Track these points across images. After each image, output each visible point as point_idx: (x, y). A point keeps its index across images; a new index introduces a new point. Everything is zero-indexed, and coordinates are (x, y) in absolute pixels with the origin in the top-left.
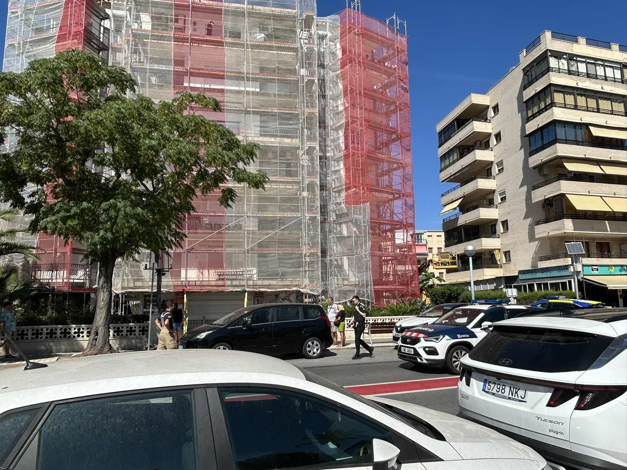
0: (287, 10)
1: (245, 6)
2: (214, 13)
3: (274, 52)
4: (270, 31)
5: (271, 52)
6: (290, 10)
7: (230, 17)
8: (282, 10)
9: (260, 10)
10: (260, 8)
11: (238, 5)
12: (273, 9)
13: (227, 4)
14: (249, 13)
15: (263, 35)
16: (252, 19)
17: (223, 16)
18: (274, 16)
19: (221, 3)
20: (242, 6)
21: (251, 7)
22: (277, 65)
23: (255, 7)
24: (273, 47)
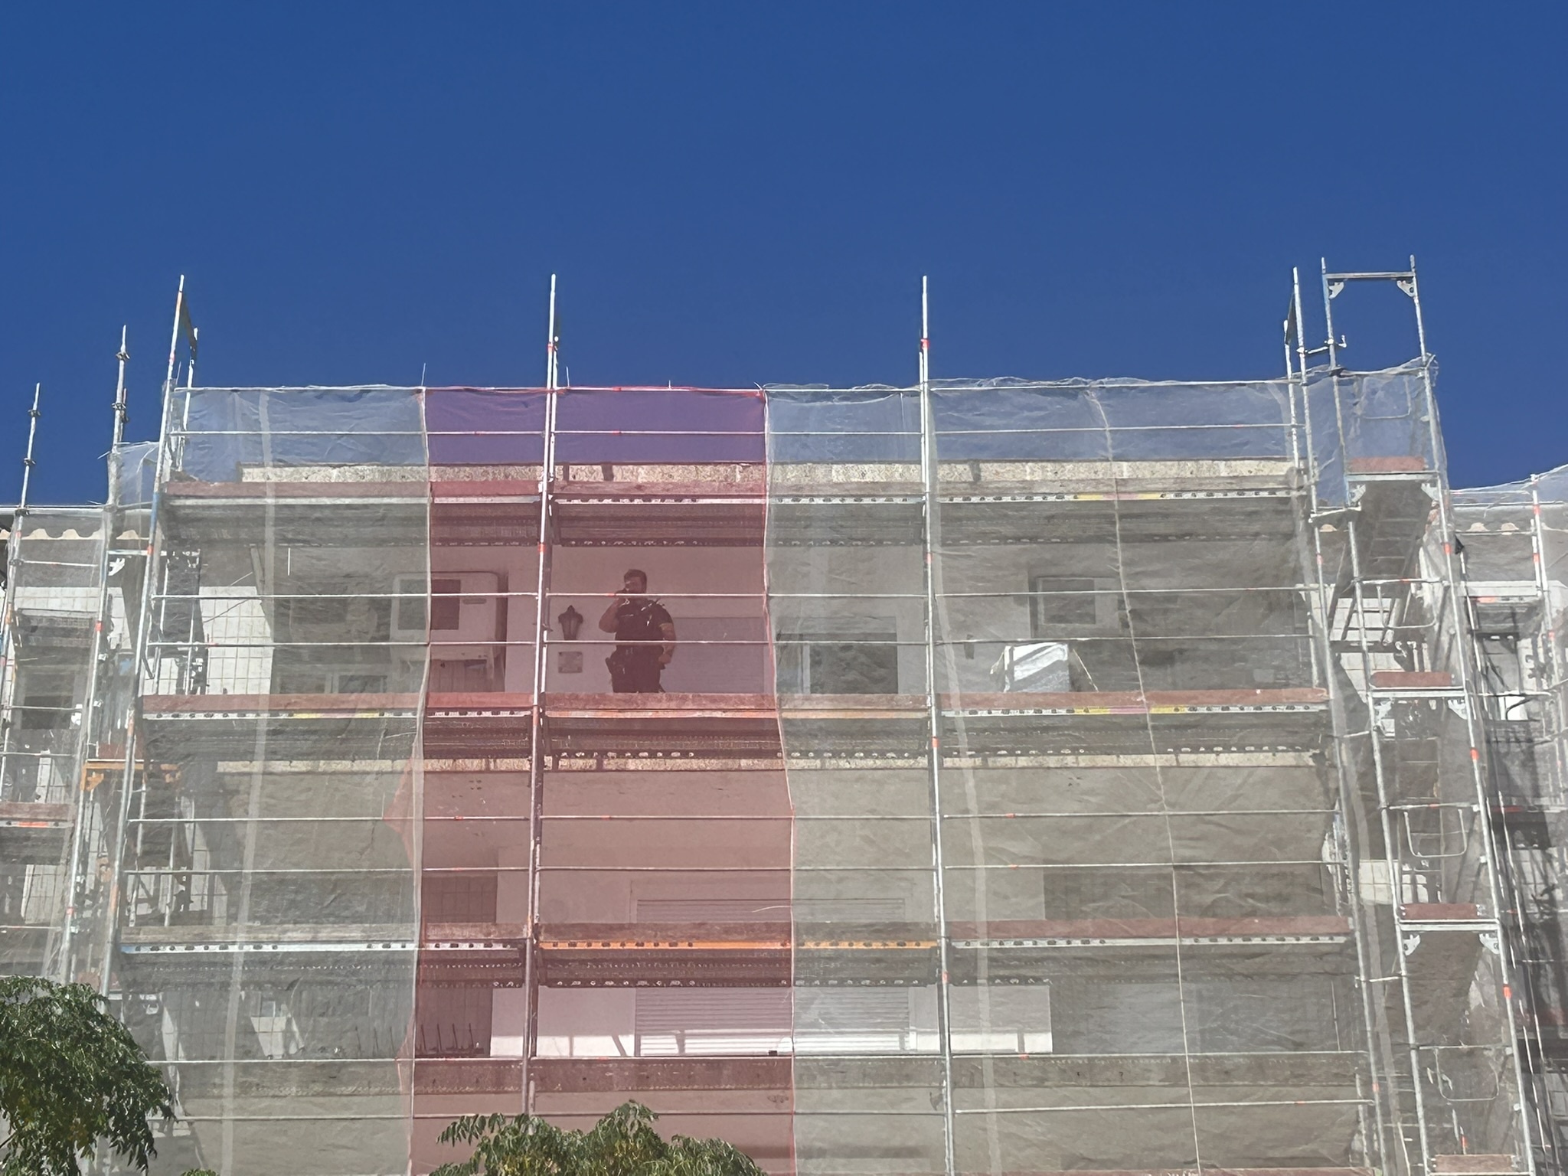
0: (1223, 469)
1: (922, 474)
2: (703, 542)
3: (1150, 759)
4: (1107, 617)
5: (1126, 760)
6: (1244, 467)
7: (818, 557)
8: (1188, 468)
9: (1027, 487)
10: (1030, 472)
11: (873, 473)
12: (1125, 469)
13: (793, 474)
14: (951, 516)
15: (1058, 653)
16: (977, 549)
17: (768, 552)
18: (1134, 512)
19: (755, 472)
20: (897, 472)
21: (962, 472)
22: (1178, 851)
23: (990, 471)
24: (1136, 725)
